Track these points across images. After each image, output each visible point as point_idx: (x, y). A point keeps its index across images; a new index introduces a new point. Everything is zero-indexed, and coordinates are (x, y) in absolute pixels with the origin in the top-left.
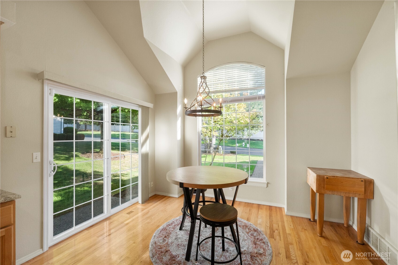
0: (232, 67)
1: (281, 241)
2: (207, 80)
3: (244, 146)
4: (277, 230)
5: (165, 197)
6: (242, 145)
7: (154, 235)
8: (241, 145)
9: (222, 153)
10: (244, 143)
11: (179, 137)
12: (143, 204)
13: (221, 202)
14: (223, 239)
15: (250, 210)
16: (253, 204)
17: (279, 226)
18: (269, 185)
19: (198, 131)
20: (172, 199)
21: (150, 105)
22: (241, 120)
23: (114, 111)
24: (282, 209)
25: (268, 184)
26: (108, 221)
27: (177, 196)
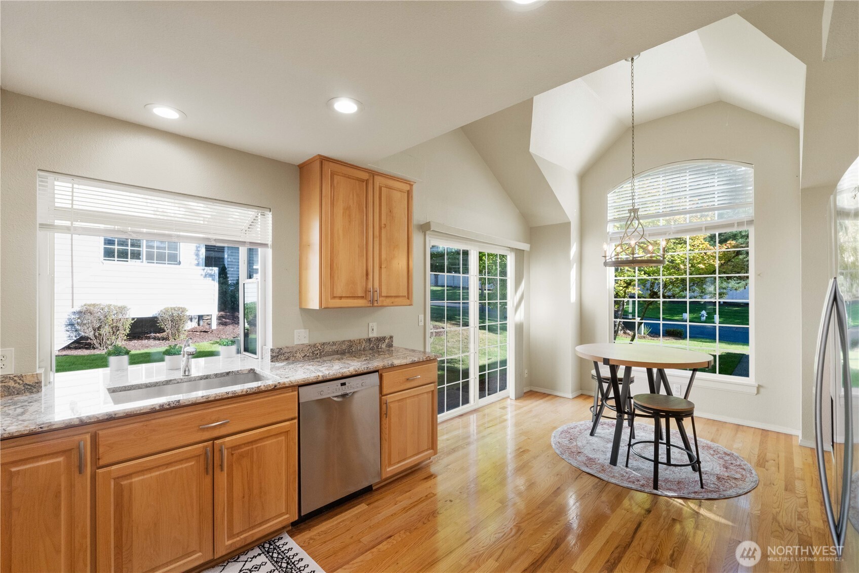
0: (680, 170)
1: (779, 472)
2: (638, 214)
3: (704, 318)
4: (774, 461)
5: (549, 395)
6: (700, 318)
7: (553, 435)
8: (695, 318)
9: (644, 334)
10: (704, 312)
11: (573, 298)
12: (518, 401)
13: (663, 391)
14: (668, 448)
15: (718, 430)
16: (726, 423)
17: (778, 457)
18: (762, 390)
19: (608, 287)
20: (562, 400)
21: (525, 247)
22: (699, 263)
23: (481, 256)
24: (794, 438)
25: (759, 388)
26: (475, 415)
27: (570, 396)
